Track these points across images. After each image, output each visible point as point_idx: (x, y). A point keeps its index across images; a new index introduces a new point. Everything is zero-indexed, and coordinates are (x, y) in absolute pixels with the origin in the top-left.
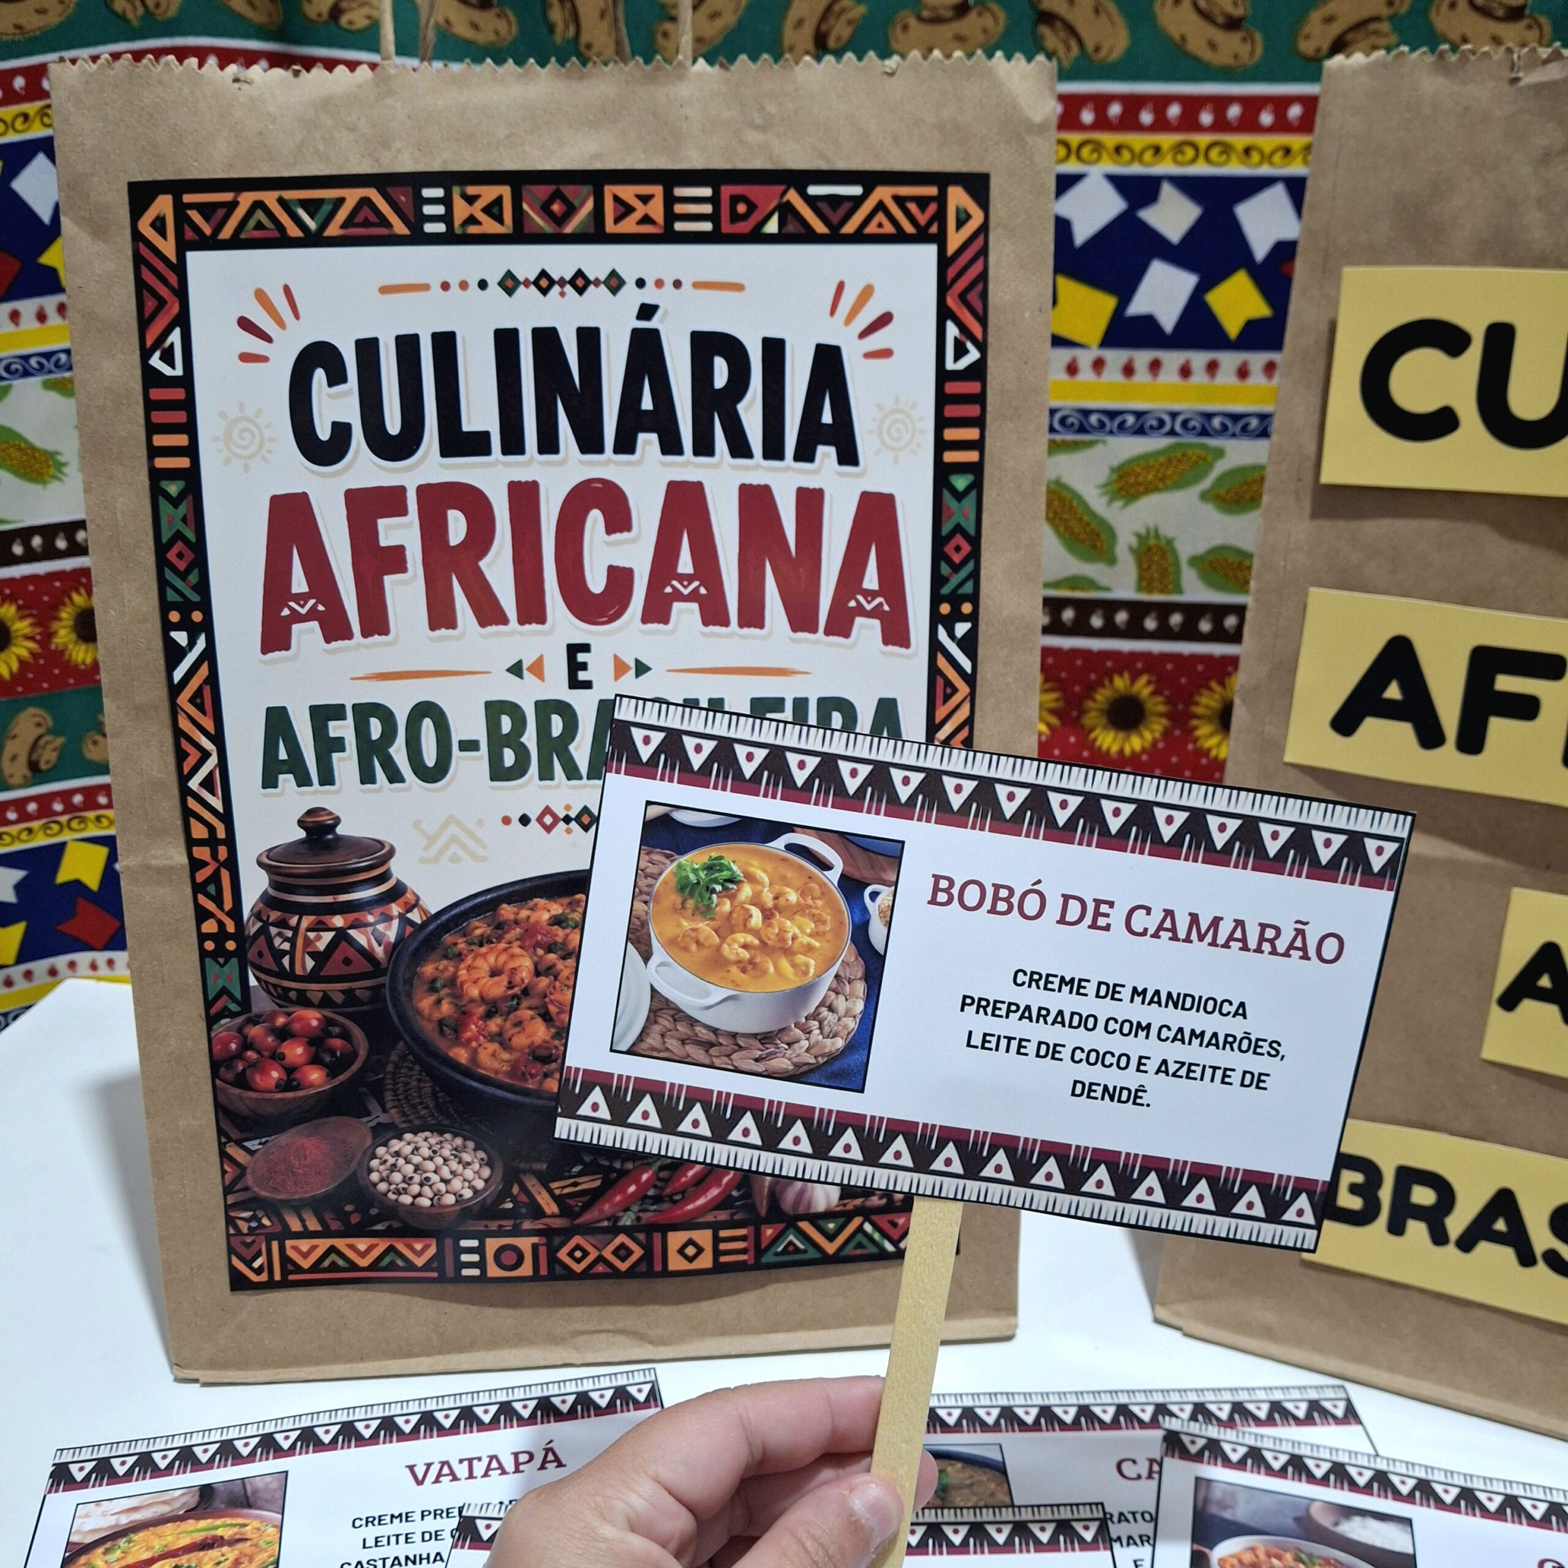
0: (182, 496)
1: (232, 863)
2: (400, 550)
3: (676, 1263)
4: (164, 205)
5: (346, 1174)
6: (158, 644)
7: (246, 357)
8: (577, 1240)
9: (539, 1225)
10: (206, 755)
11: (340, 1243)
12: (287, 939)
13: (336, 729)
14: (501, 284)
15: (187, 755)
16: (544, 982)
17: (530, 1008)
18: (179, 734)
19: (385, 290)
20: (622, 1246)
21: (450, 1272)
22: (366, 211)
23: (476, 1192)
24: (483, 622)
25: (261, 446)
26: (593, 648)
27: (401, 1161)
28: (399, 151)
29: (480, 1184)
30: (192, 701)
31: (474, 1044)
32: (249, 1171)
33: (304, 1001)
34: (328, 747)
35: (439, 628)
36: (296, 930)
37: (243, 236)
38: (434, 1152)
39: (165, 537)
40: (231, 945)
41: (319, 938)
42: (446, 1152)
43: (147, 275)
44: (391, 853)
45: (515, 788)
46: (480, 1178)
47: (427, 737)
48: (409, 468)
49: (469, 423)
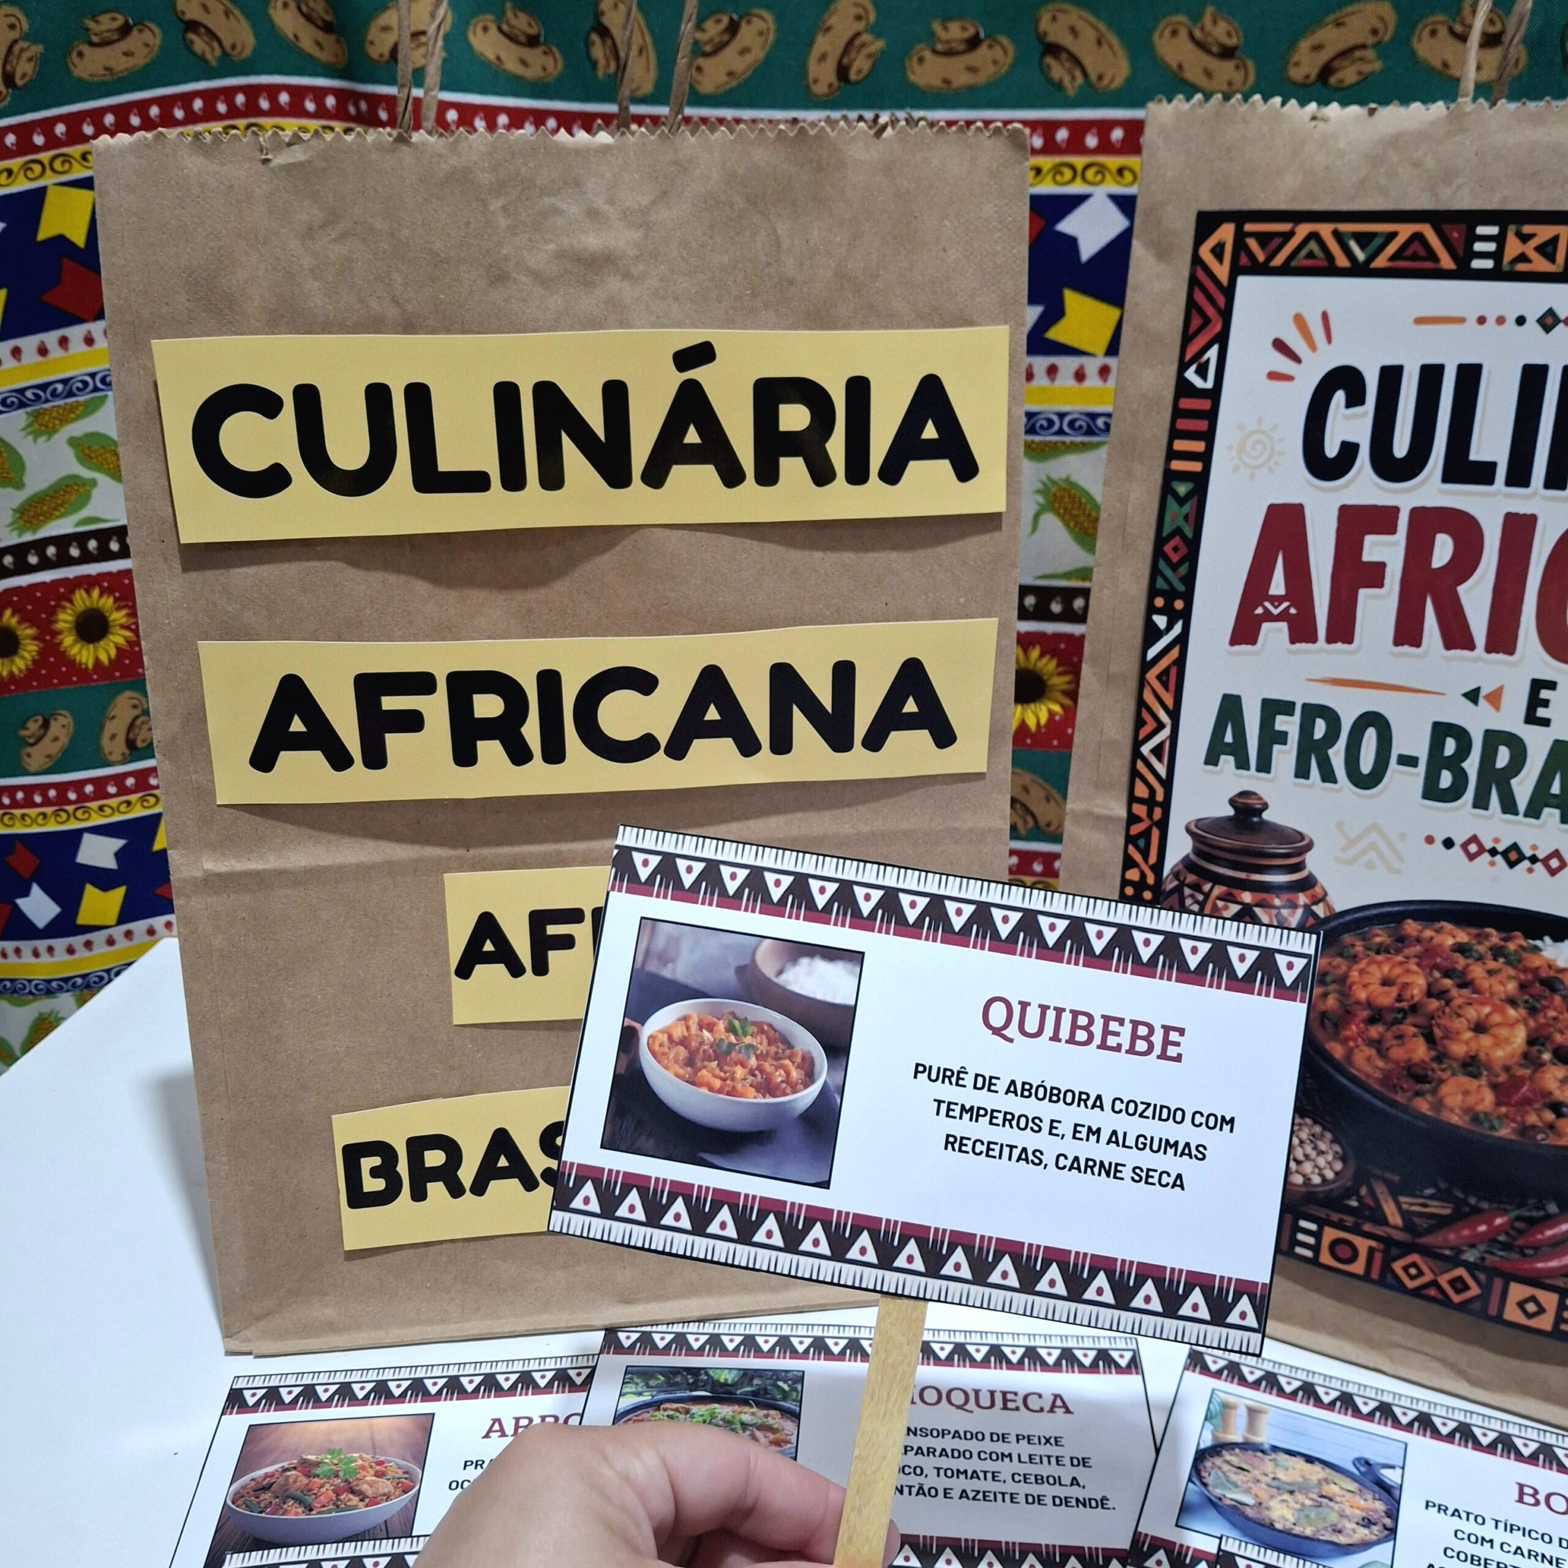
0: (1188, 497)
1: (1163, 825)
2: (1381, 567)
3: (1512, 1313)
4: (1226, 233)
6: (1140, 624)
7: (1273, 376)
8: (1415, 1257)
9: (1379, 1231)
10: (1161, 726)
12: (1197, 902)
13: (1282, 723)
14: (1541, 321)
15: (1144, 723)
16: (1434, 1004)
17: (1415, 1026)
18: (1141, 704)
19: (1419, 321)
20: (1460, 1279)
21: (1284, 1246)
22: (1416, 246)
23: (1324, 1180)
24: (1448, 645)
25: (1270, 458)
26: (1559, 687)
28: (1460, 187)
29: (1330, 1175)
30: (1159, 677)
31: (1351, 1044)
34: (1271, 737)
35: (1402, 644)
36: (1207, 895)
37: (1293, 264)
39: (1167, 530)
40: (1147, 895)
41: (1226, 908)
42: (1304, 1135)
43: (1199, 297)
44: (1310, 846)
45: (1446, 810)
46: (1332, 1169)
47: (1367, 745)
48: (1408, 490)
49: (1477, 452)
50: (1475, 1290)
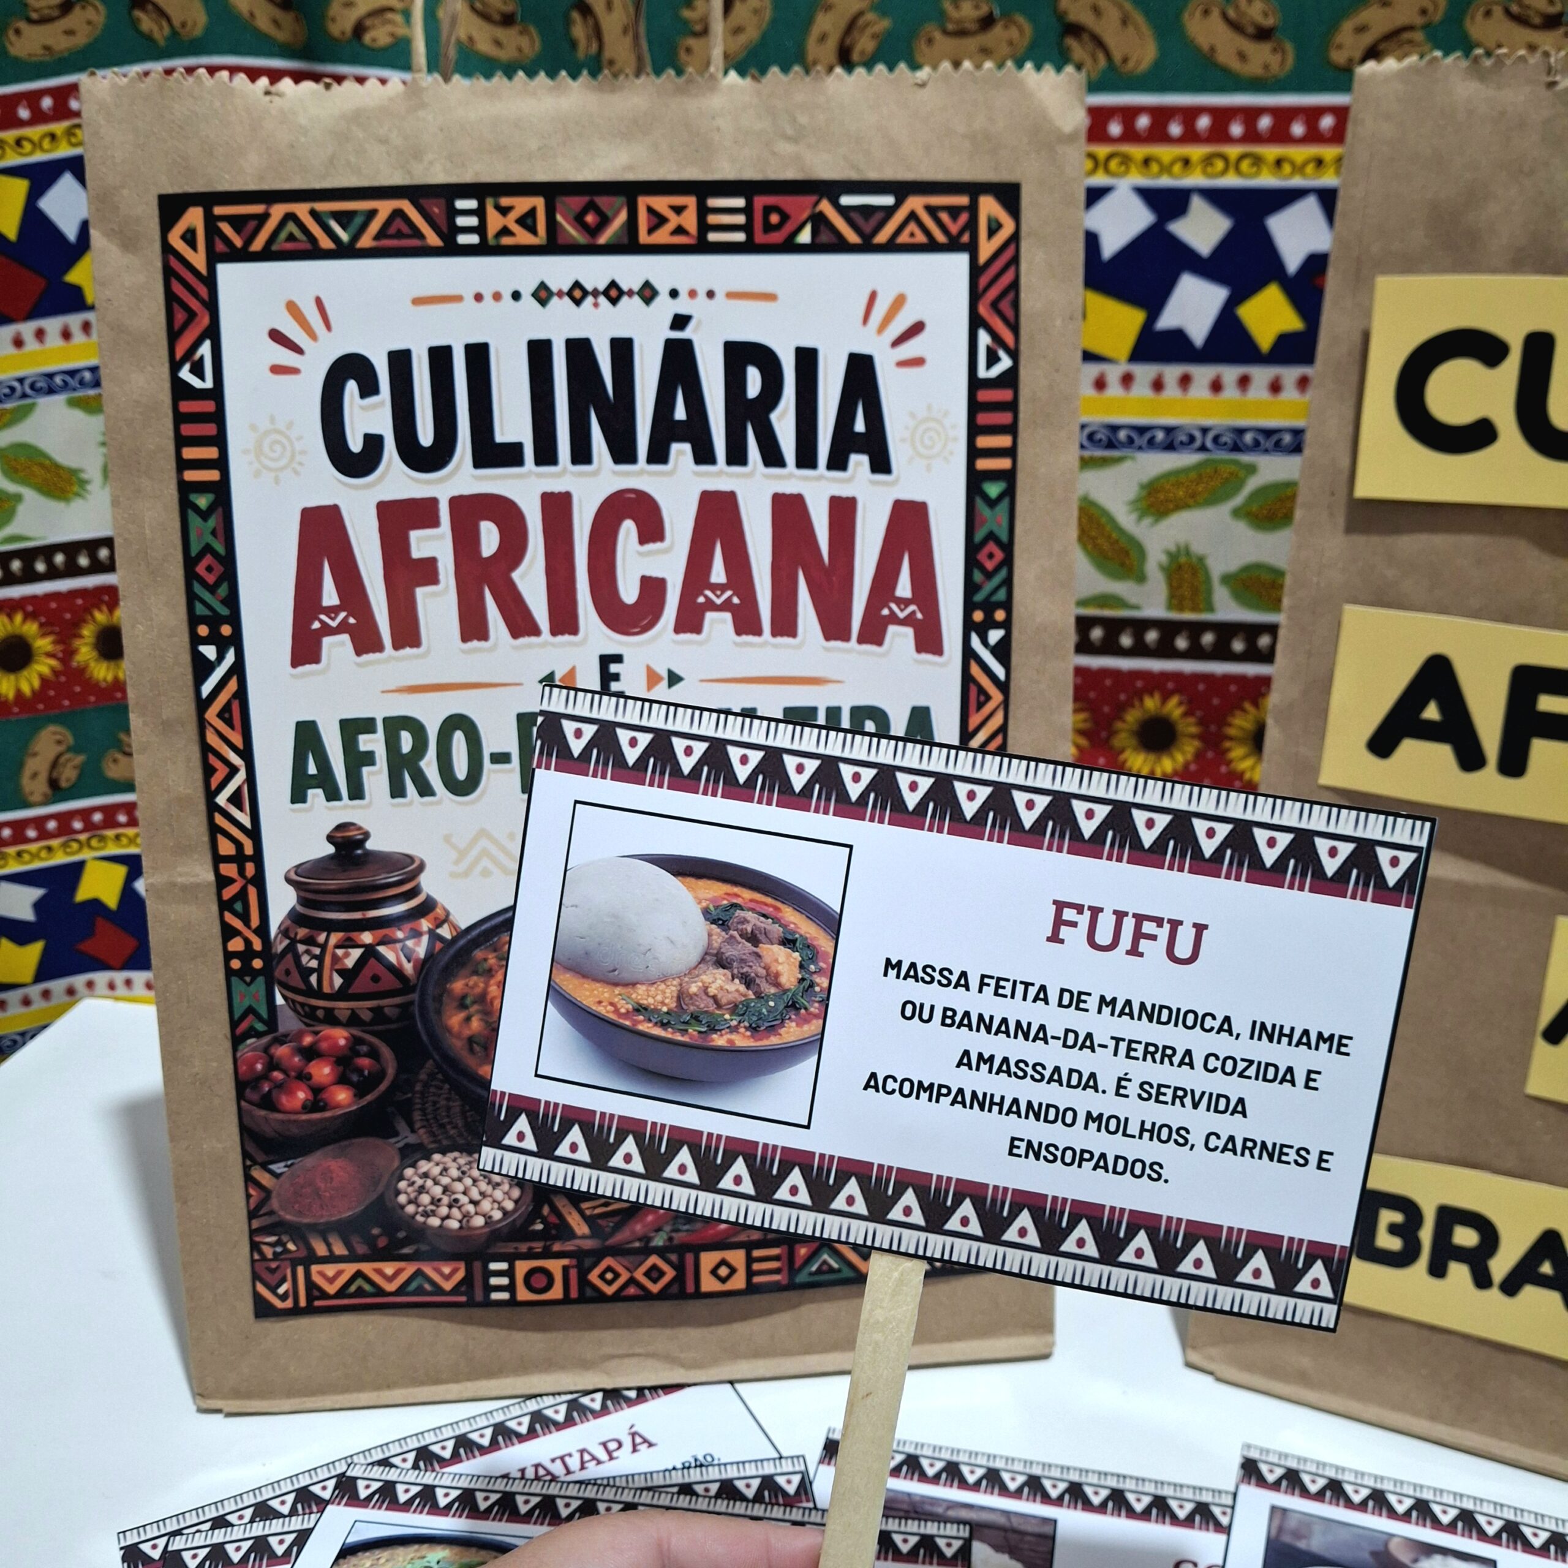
0: (211, 509)
1: (259, 881)
2: (432, 562)
3: (709, 1284)
4: (194, 217)
5: (374, 1196)
6: (186, 658)
7: (277, 369)
8: (608, 1261)
9: (569, 1246)
10: (233, 770)
11: (367, 1268)
12: (315, 957)
13: (367, 742)
14: (535, 295)
15: (214, 770)
18: (206, 749)
19: (418, 301)
20: (654, 1267)
21: (479, 1296)
22: (399, 223)
23: (506, 1213)
24: (515, 633)
25: (293, 457)
26: (625, 659)
27: (429, 1183)
28: (431, 163)
29: (509, 1205)
30: (220, 715)
32: (274, 1194)
33: (331, 1019)
34: (357, 760)
35: (471, 640)
36: (324, 947)
37: (274, 248)
38: (464, 1173)
39: (194, 550)
40: (257, 964)
41: (347, 955)
42: (476, 1173)
44: (421, 867)
46: (510, 1199)
47: (458, 752)
48: (441, 480)
49: (502, 434)
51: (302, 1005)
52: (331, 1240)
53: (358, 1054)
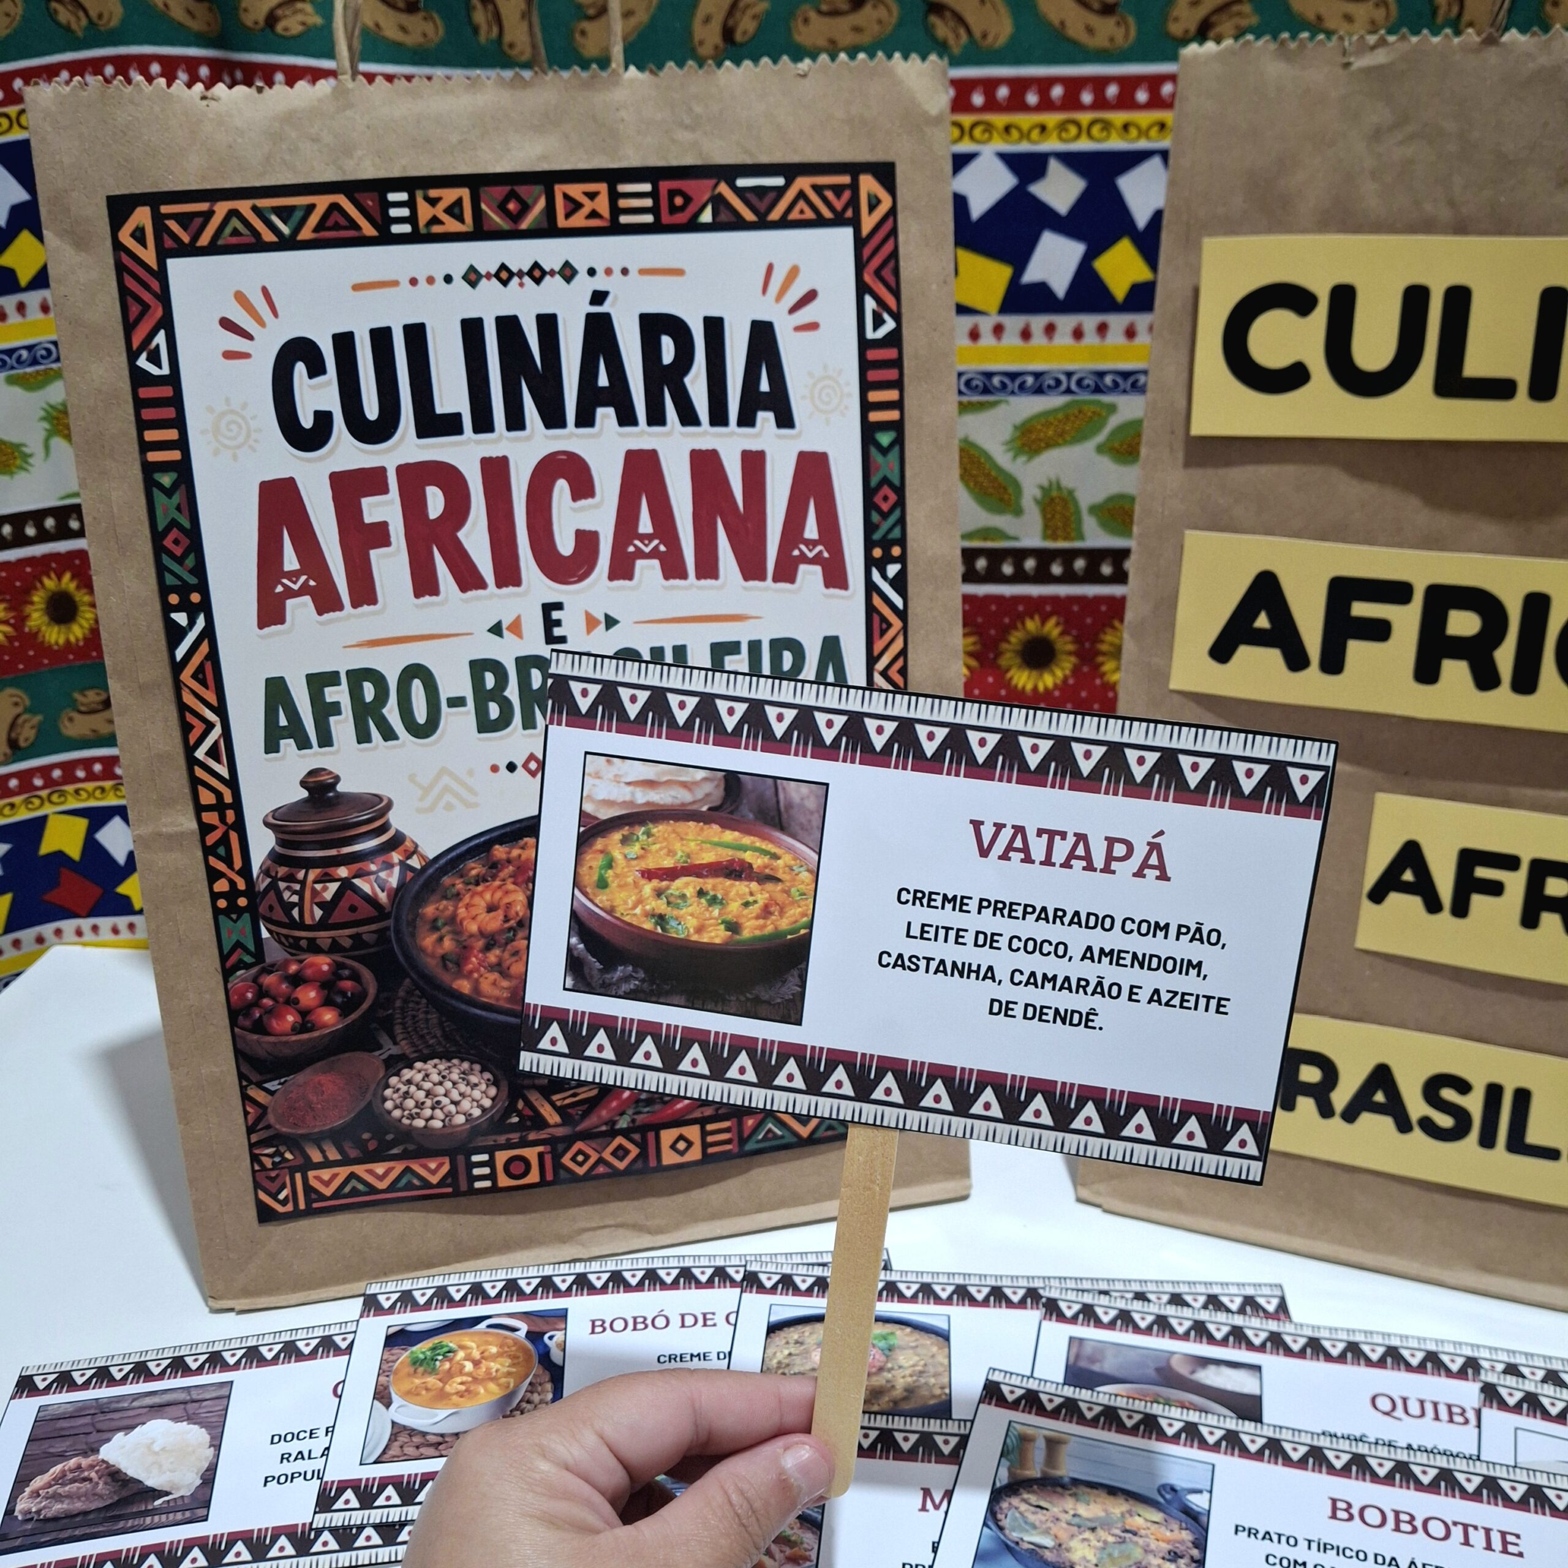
0: (175, 486)
1: (240, 826)
2: (383, 526)
3: (669, 1158)
4: (142, 217)
5: (363, 1104)
6: (159, 625)
7: (229, 355)
8: (579, 1145)
9: (543, 1135)
10: (210, 726)
11: (359, 1170)
12: (295, 892)
13: (332, 694)
14: (465, 278)
15: (191, 727)
18: (183, 708)
19: (357, 287)
20: (620, 1147)
21: (464, 1186)
22: (336, 216)
23: (484, 1110)
24: (464, 588)
25: (248, 436)
26: (566, 606)
27: (413, 1088)
28: (360, 158)
29: (487, 1103)
30: (194, 676)
31: (476, 975)
32: (270, 1110)
33: (314, 948)
34: (324, 711)
35: (423, 596)
36: (303, 883)
37: (220, 242)
38: (444, 1077)
39: (161, 525)
40: (242, 902)
41: (325, 889)
42: (455, 1076)
43: (131, 283)
44: (389, 805)
45: (501, 738)
46: (487, 1097)
47: (417, 697)
48: (389, 450)
49: (442, 406)
50: (634, 1151)
51: (287, 937)
52: (325, 1148)
53: (341, 978)
